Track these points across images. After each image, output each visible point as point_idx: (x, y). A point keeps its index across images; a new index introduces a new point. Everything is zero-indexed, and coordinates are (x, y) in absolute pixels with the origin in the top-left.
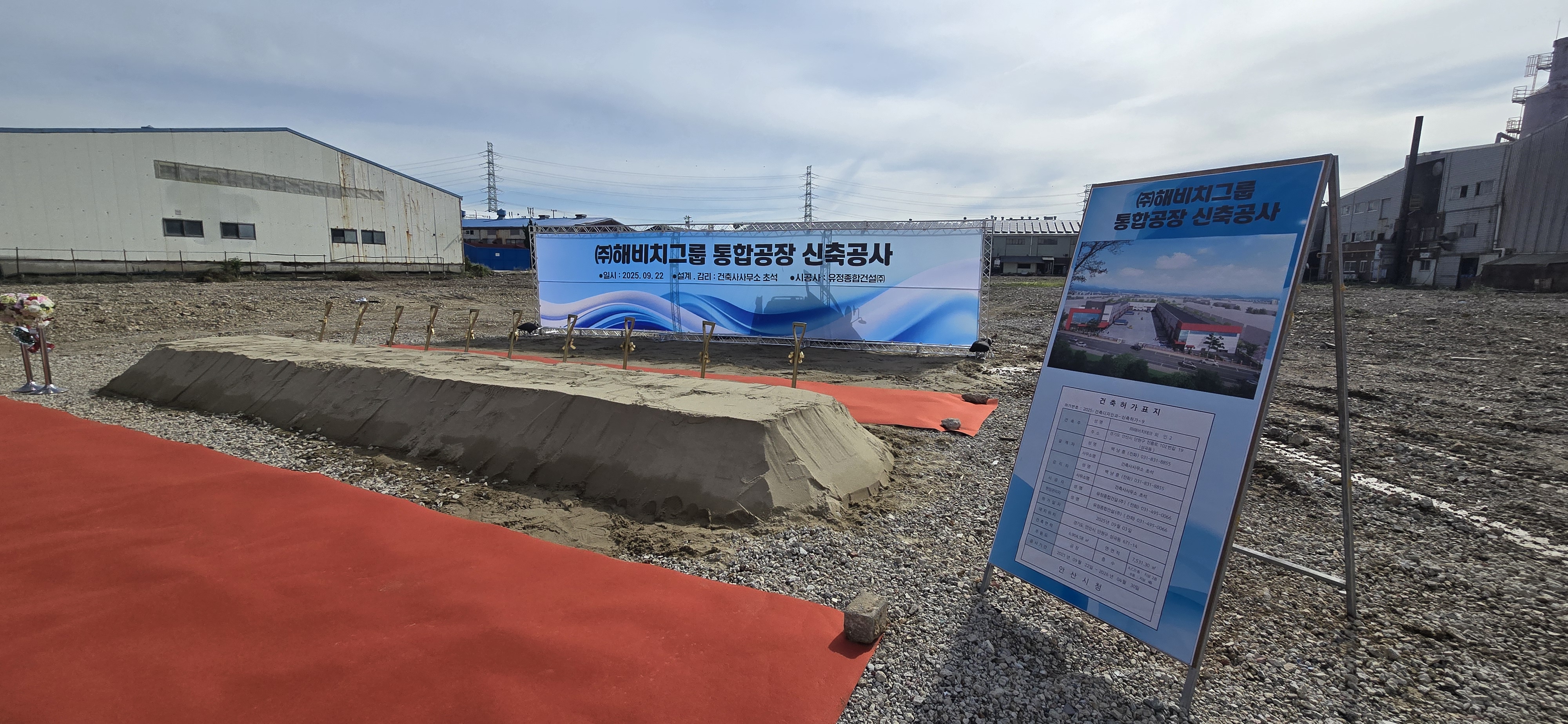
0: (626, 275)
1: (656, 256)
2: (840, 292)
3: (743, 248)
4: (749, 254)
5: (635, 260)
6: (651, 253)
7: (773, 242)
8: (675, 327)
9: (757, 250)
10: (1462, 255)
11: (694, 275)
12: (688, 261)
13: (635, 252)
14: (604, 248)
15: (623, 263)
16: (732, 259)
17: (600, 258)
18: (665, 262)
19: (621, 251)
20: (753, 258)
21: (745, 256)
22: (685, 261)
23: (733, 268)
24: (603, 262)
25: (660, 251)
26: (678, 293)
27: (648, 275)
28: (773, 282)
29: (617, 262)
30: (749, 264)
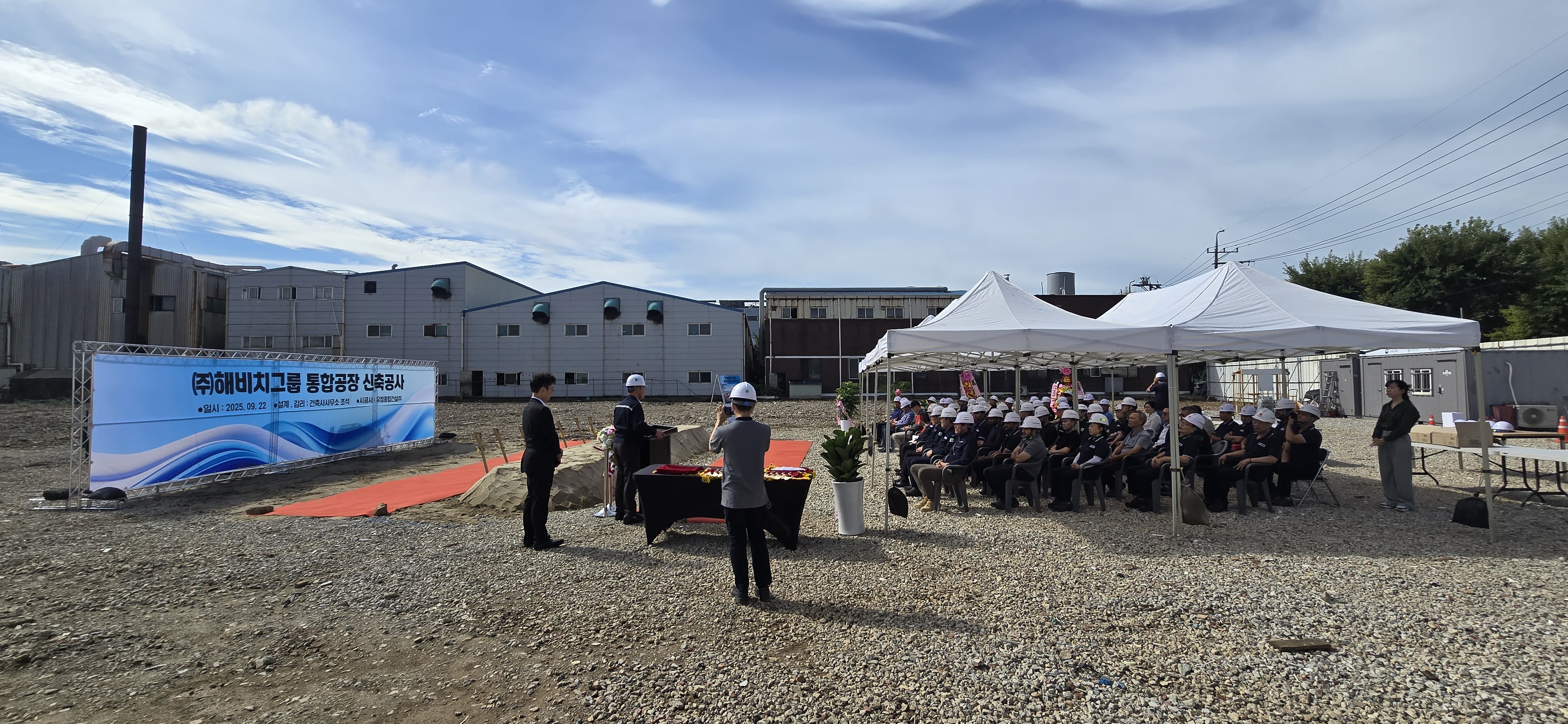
0: (231, 407)
1: (259, 385)
2: (383, 409)
3: (327, 377)
4: (331, 383)
5: (239, 390)
6: (255, 381)
7: (347, 372)
8: (270, 459)
9: (337, 379)
11: (292, 403)
12: (286, 389)
13: (238, 380)
14: (203, 377)
15: (227, 393)
16: (320, 387)
17: (199, 388)
18: (267, 392)
19: (223, 379)
20: (335, 386)
21: (328, 384)
22: (283, 390)
23: (321, 395)
24: (203, 393)
25: (263, 380)
26: (278, 423)
27: (252, 406)
28: (346, 405)
29: (220, 392)
30: (331, 391)
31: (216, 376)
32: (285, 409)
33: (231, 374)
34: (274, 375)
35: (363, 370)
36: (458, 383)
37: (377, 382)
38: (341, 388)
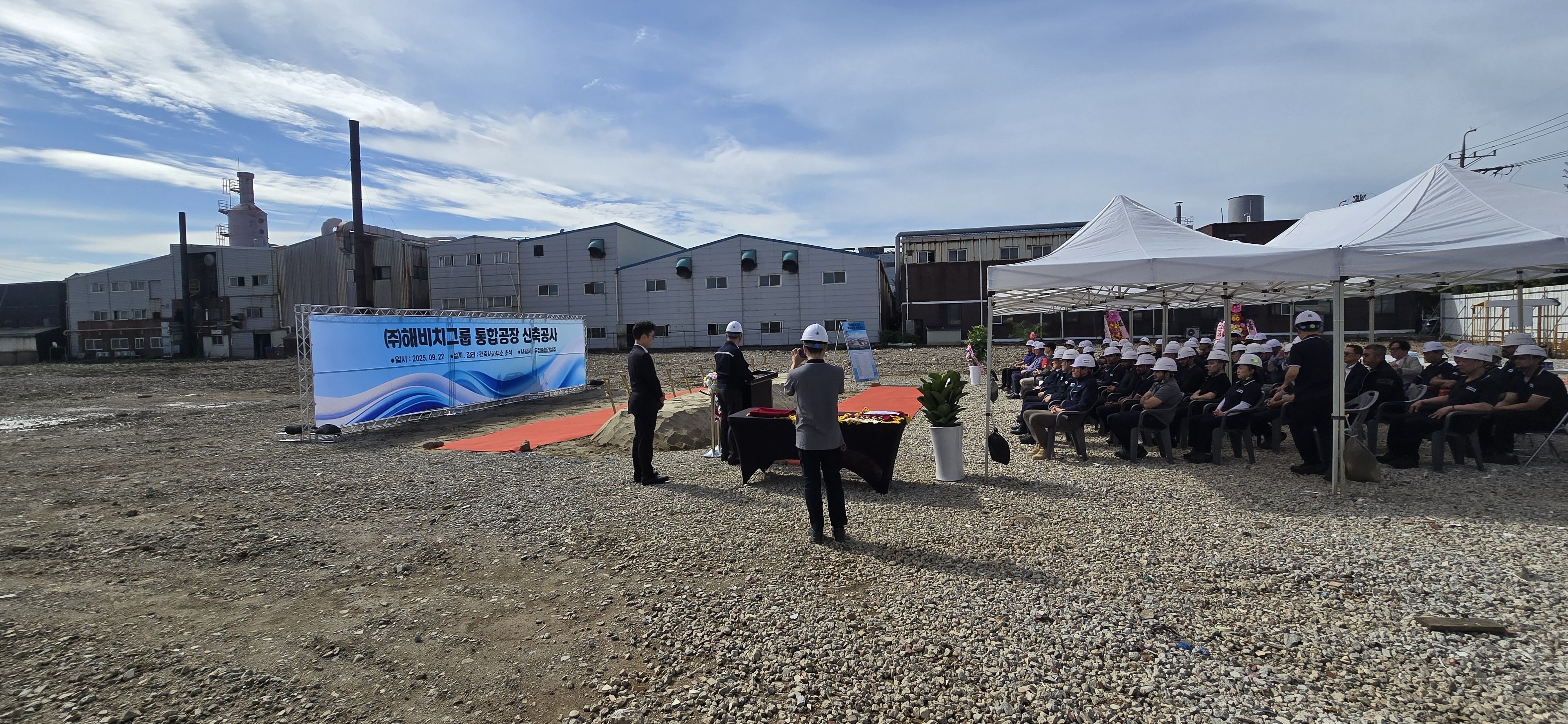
1: (437, 339)
3: (492, 331)
4: (496, 335)
5: (422, 343)
6: (433, 335)
7: (508, 327)
8: (451, 403)
9: (500, 333)
11: (465, 355)
12: (460, 342)
13: (420, 335)
14: (393, 332)
15: (412, 346)
16: (487, 340)
17: (390, 342)
18: (444, 344)
19: (408, 334)
20: (499, 339)
21: (494, 338)
22: (457, 343)
23: (488, 347)
24: (394, 346)
25: (440, 335)
26: (454, 371)
27: (433, 357)
28: (510, 356)
29: (407, 345)
30: (496, 343)
31: (403, 332)
32: (459, 360)
33: (415, 329)
34: (449, 330)
35: (522, 325)
36: (615, 336)
37: (534, 335)
38: (504, 341)
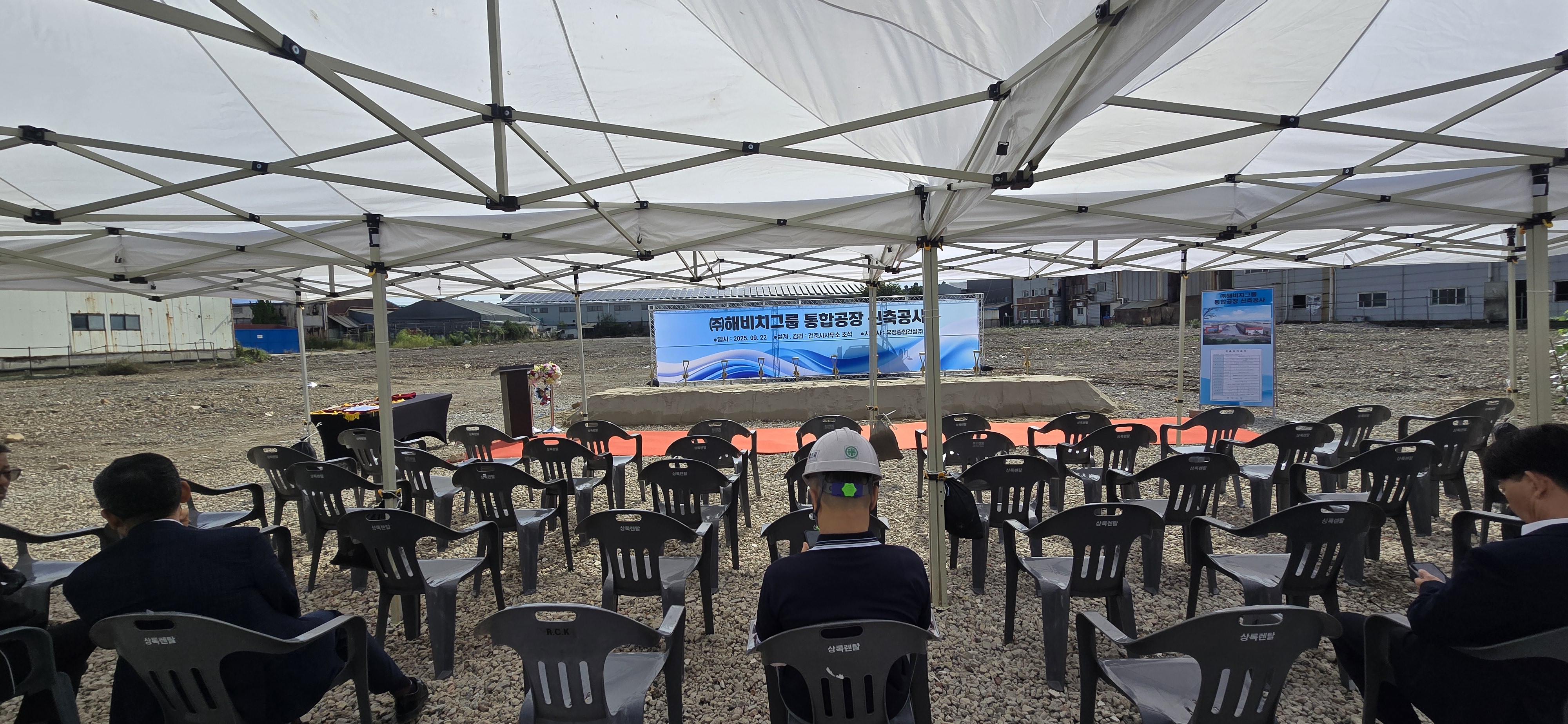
0: (737, 338)
1: (760, 324)
2: (895, 341)
3: (826, 316)
4: (831, 319)
5: (743, 327)
6: (756, 322)
7: (847, 311)
8: (775, 373)
9: (837, 317)
10: (1100, 303)
11: (790, 336)
12: (785, 326)
13: (743, 321)
14: (717, 320)
15: (734, 329)
16: (819, 324)
17: (713, 327)
18: (768, 328)
19: (731, 321)
20: (834, 322)
21: (828, 321)
22: (783, 326)
23: (819, 329)
24: (717, 330)
25: (763, 320)
26: (779, 349)
27: (754, 338)
28: (849, 337)
29: (730, 329)
31: (726, 319)
32: (784, 340)
33: (738, 317)
34: (773, 316)
37: (886, 317)
38: (842, 324)
